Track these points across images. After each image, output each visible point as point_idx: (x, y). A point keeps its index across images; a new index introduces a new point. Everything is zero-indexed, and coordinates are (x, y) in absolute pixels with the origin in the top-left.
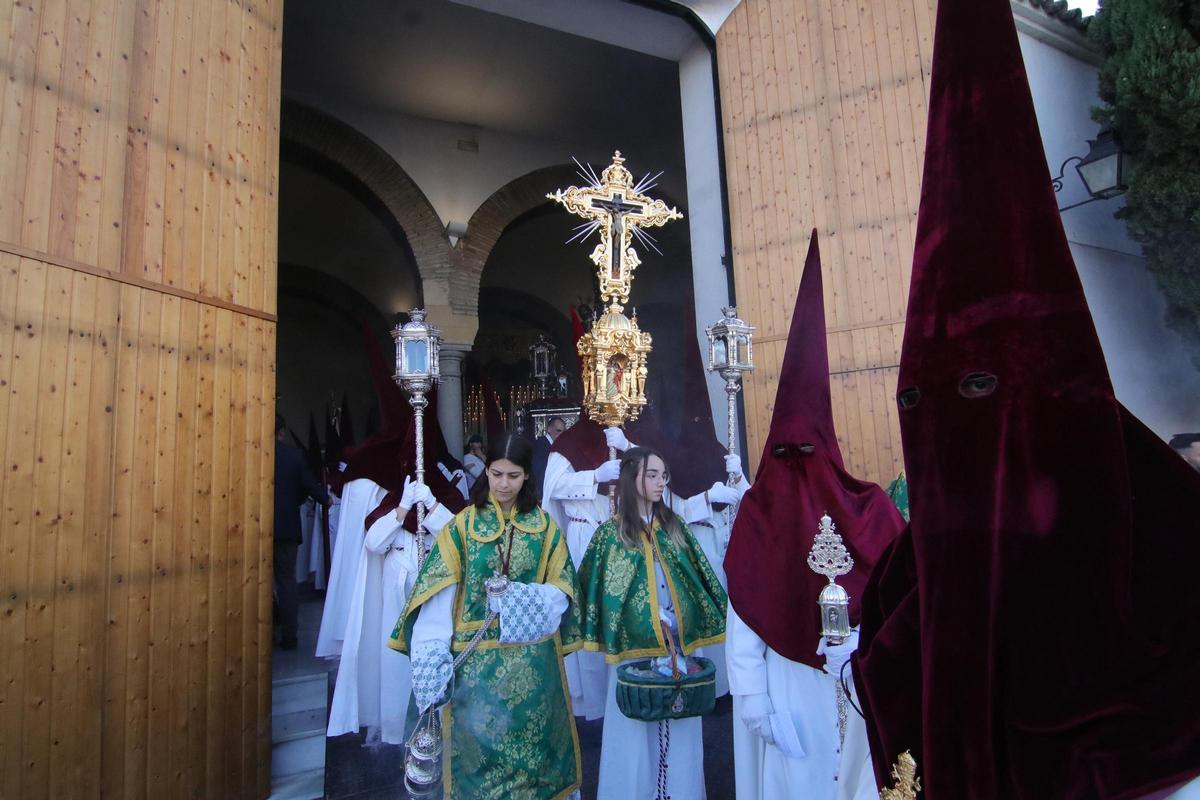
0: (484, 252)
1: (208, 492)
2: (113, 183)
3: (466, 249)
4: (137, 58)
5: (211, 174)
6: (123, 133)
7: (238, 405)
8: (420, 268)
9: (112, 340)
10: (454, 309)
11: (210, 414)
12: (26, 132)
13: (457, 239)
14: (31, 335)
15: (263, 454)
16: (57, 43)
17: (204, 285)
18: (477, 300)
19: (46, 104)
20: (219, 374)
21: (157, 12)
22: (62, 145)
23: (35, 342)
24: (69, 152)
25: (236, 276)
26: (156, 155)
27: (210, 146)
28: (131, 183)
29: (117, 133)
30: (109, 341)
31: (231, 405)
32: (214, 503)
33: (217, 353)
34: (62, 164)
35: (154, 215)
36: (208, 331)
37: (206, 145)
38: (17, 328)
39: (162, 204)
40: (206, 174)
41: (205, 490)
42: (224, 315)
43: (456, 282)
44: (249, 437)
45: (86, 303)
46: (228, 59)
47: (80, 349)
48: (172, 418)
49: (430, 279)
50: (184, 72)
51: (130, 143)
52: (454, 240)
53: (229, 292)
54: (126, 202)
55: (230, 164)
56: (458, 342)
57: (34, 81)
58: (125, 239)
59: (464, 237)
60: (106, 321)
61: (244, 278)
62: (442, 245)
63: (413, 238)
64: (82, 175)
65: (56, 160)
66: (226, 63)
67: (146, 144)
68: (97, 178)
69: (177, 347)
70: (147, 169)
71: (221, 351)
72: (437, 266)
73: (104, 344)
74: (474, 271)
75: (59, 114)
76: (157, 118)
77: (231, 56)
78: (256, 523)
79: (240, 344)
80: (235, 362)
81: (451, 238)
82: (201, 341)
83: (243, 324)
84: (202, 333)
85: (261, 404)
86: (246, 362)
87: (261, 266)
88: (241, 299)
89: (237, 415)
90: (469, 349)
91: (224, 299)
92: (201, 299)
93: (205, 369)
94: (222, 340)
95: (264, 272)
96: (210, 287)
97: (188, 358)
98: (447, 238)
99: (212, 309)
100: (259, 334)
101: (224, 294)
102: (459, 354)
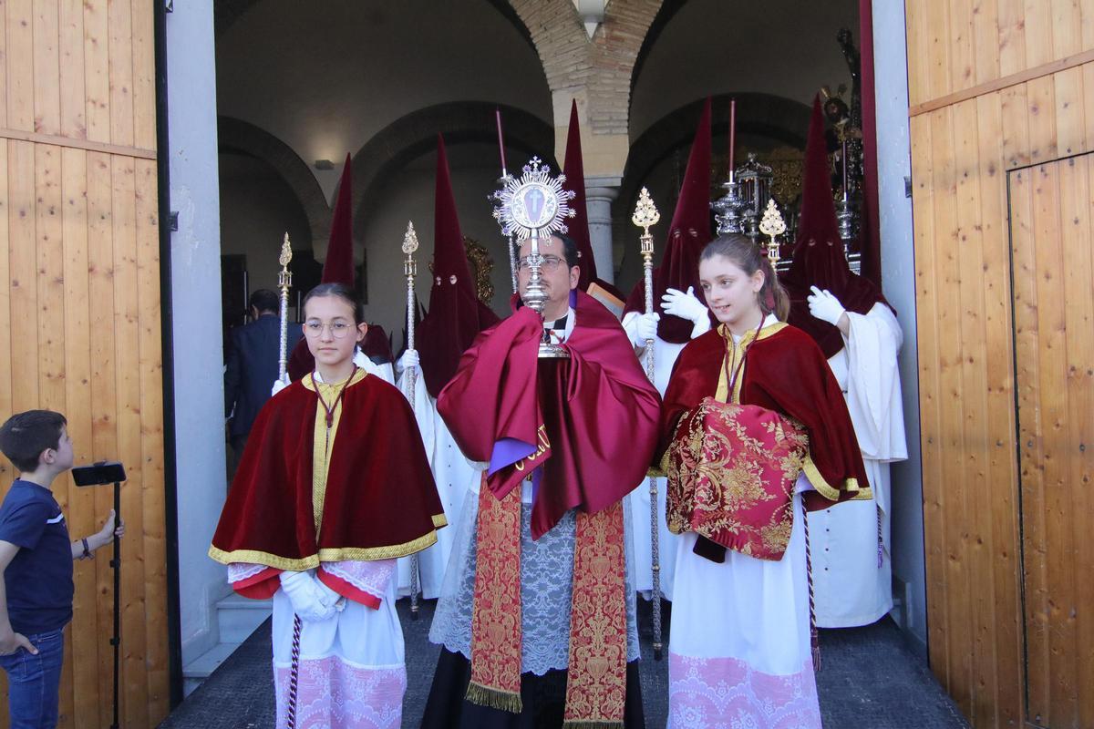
0: (638, 38)
1: (62, 376)
3: (611, 38)
7: (101, 267)
8: (548, 76)
10: (594, 128)
11: (60, 281)
13: (595, 25)
15: (143, 330)
17: (41, 120)
18: (626, 111)
20: (72, 232)
25: (90, 105)
31: (91, 270)
32: (70, 388)
33: (67, 207)
36: (50, 178)
41: (56, 372)
42: (74, 160)
43: (598, 89)
44: (121, 309)
48: (5, 287)
49: (561, 89)
52: (591, 27)
53: (80, 126)
56: (601, 174)
59: (605, 20)
61: (103, 106)
62: (577, 38)
63: (537, 36)
69: (6, 201)
71: (72, 202)
72: (571, 69)
74: (622, 69)
78: (135, 416)
79: (100, 192)
80: (93, 215)
81: (586, 25)
82: (41, 193)
83: (103, 166)
84: (42, 180)
85: (138, 267)
86: (111, 214)
87: (129, 87)
88: (98, 134)
89: (100, 281)
90: (618, 183)
91: (73, 135)
92: (37, 137)
93: (48, 225)
94: (72, 189)
95: (134, 96)
96: (51, 123)
97: (23, 214)
98: (582, 26)
99: (55, 150)
100: (131, 176)
101: (71, 130)
102: (607, 191)
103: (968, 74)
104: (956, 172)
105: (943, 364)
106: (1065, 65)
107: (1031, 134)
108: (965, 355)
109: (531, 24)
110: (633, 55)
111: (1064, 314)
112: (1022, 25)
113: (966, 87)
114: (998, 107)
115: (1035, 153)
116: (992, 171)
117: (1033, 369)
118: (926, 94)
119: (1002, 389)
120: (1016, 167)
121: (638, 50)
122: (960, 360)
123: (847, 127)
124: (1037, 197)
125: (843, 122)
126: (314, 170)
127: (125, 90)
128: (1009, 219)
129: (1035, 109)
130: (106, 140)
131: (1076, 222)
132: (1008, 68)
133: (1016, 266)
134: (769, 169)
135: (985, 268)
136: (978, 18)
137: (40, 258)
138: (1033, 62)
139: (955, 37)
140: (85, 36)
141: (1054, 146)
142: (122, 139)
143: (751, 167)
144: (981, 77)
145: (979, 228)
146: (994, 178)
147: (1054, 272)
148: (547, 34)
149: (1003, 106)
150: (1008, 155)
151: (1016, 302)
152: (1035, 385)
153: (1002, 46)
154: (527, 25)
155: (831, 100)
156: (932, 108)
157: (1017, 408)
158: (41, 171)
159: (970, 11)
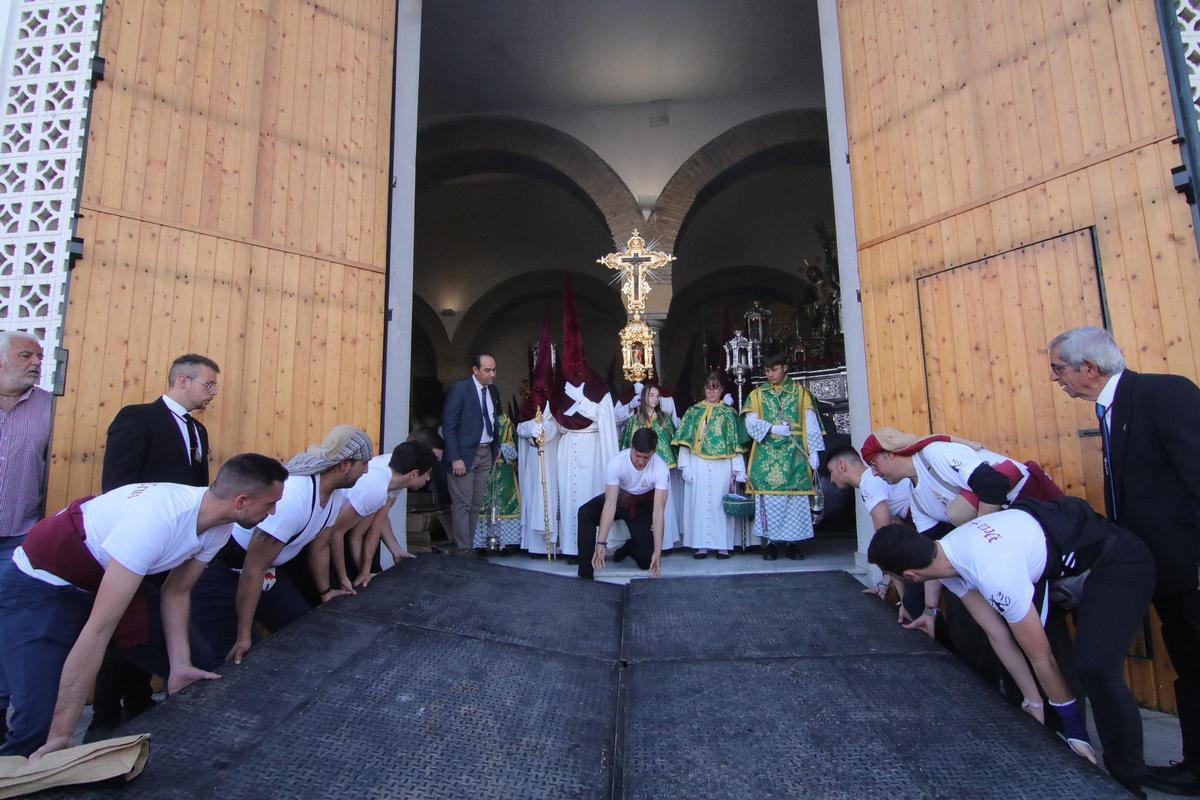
0: (677, 221)
1: (321, 404)
2: (247, 176)
3: (660, 221)
4: (267, 81)
5: (328, 161)
6: (255, 139)
7: (349, 337)
9: (247, 286)
11: (324, 344)
12: (185, 145)
13: (650, 212)
14: (187, 283)
15: (371, 379)
16: (207, 82)
17: (320, 245)
19: (200, 124)
20: (333, 314)
21: (283, 44)
22: (211, 152)
23: (189, 288)
24: (215, 155)
25: (349, 239)
26: (282, 152)
27: (327, 140)
28: (261, 173)
29: (250, 139)
30: (243, 287)
31: (343, 339)
33: (331, 299)
34: (210, 165)
35: (279, 194)
36: (323, 281)
37: (324, 140)
38: (178, 278)
39: (286, 187)
40: (324, 160)
41: (318, 400)
42: (338, 269)
45: (227, 260)
46: (343, 70)
47: (222, 292)
48: (291, 345)
50: (305, 86)
51: (261, 144)
52: (646, 214)
53: (342, 250)
54: (257, 187)
55: (345, 152)
57: (192, 110)
58: (256, 215)
59: (657, 209)
60: (241, 271)
61: (356, 239)
62: (637, 220)
63: (610, 219)
64: (225, 171)
65: (206, 162)
66: (342, 74)
67: (274, 144)
68: (236, 172)
69: (295, 291)
70: (274, 162)
71: (334, 296)
73: (240, 289)
74: (668, 241)
75: (208, 130)
76: (284, 123)
77: (345, 67)
79: (351, 291)
80: (347, 305)
81: (644, 212)
82: (317, 288)
83: (354, 275)
84: (318, 282)
85: (370, 339)
86: (356, 305)
87: (372, 229)
88: (353, 256)
89: (348, 345)
90: (665, 317)
91: (338, 256)
92: (317, 256)
93: (321, 309)
94: (336, 288)
95: (374, 235)
96: (326, 248)
97: (306, 301)
98: (640, 213)
99: (327, 264)
100: (369, 283)
101: (338, 253)
102: (656, 323)
103: (890, 224)
104: (887, 282)
105: (885, 400)
106: (946, 217)
107: (928, 258)
108: (898, 393)
109: (605, 211)
110: (675, 232)
111: (955, 361)
112: (920, 195)
113: (890, 231)
114: (909, 242)
115: (932, 268)
116: (908, 280)
117: (938, 397)
118: (867, 237)
119: (921, 412)
120: (922, 276)
121: (679, 229)
122: (895, 396)
123: (823, 285)
124: (935, 293)
125: (820, 282)
126: (440, 316)
127: (369, 231)
128: (920, 308)
129: (931, 242)
130: (357, 260)
131: (958, 306)
132: (914, 220)
133: (925, 336)
134: (769, 312)
135: (907, 338)
136: (895, 191)
137: (314, 329)
138: (928, 215)
139: (882, 203)
140: (349, 197)
141: (943, 263)
142: (366, 260)
143: (756, 310)
144: (899, 225)
145: (902, 314)
146: (910, 284)
147: (948, 338)
148: (617, 218)
149: (912, 241)
150: (916, 269)
151: (927, 357)
152: (940, 407)
153: (909, 207)
154: (603, 212)
155: (810, 268)
156: (870, 245)
157: (931, 423)
158: (318, 277)
159: (890, 187)
